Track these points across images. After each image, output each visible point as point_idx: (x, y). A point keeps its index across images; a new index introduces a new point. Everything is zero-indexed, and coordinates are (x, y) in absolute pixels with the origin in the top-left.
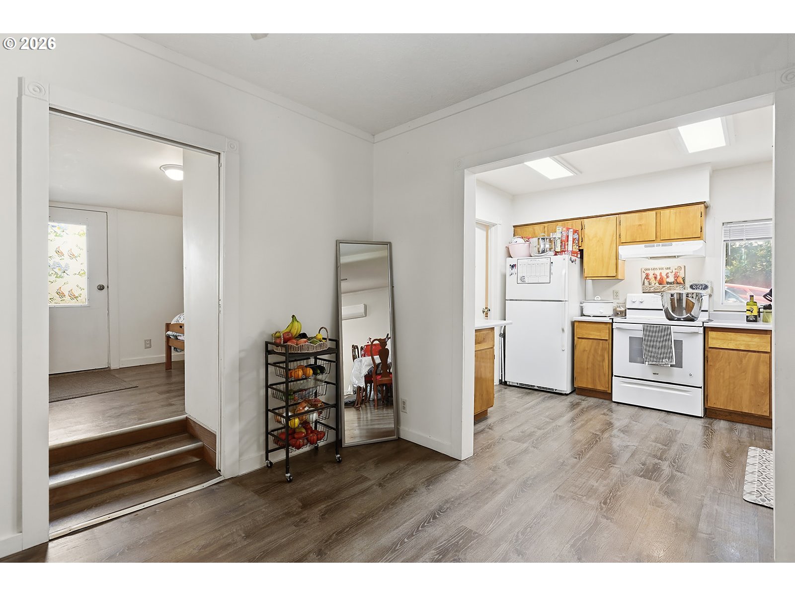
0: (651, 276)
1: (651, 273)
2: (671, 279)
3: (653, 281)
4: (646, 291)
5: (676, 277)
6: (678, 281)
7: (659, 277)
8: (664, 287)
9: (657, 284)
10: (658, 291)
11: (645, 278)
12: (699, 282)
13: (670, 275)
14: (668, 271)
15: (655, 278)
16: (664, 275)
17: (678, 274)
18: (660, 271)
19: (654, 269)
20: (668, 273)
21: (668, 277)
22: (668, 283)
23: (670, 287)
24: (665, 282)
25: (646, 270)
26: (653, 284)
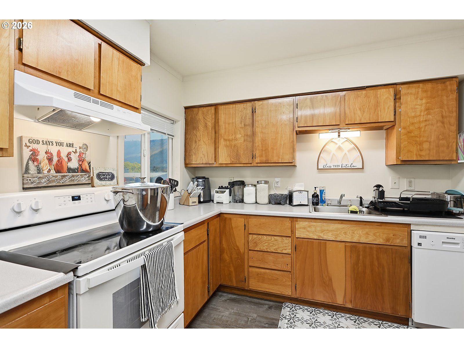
0: (42, 156)
1: (42, 149)
2: (74, 164)
3: (45, 166)
4: (32, 186)
5: (81, 160)
6: (84, 168)
7: (55, 159)
8: (64, 176)
9: (53, 172)
10: (54, 184)
11: (30, 158)
12: (105, 170)
13: (73, 156)
14: (70, 149)
15: (50, 160)
16: (64, 155)
17: (84, 156)
18: (59, 148)
19: (48, 143)
20: (69, 154)
21: (69, 160)
22: (70, 170)
23: (73, 176)
24: (65, 169)
25: (32, 141)
26: (45, 172)
